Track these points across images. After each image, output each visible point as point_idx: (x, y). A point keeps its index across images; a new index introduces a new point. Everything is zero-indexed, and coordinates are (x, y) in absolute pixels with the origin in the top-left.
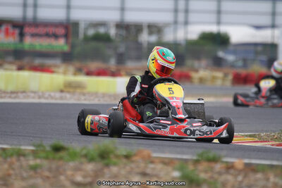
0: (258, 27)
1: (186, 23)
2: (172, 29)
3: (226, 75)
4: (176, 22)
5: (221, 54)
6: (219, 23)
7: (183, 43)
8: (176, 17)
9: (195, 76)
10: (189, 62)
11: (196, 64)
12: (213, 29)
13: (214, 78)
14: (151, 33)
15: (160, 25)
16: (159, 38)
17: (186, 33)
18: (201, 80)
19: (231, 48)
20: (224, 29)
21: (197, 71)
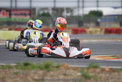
0: (115, 8)
1: (83, 7)
2: (77, 9)
3: (101, 30)
4: (78, 7)
5: (99, 20)
6: (98, 6)
7: (82, 15)
8: (78, 4)
9: (88, 30)
10: (85, 24)
11: (88, 25)
12: (95, 9)
13: (96, 31)
14: (67, 12)
15: (72, 8)
16: (72, 14)
17: (83, 11)
18: (91, 32)
19: (103, 17)
20: (100, 9)
21: (88, 28)
